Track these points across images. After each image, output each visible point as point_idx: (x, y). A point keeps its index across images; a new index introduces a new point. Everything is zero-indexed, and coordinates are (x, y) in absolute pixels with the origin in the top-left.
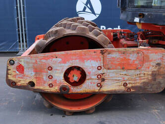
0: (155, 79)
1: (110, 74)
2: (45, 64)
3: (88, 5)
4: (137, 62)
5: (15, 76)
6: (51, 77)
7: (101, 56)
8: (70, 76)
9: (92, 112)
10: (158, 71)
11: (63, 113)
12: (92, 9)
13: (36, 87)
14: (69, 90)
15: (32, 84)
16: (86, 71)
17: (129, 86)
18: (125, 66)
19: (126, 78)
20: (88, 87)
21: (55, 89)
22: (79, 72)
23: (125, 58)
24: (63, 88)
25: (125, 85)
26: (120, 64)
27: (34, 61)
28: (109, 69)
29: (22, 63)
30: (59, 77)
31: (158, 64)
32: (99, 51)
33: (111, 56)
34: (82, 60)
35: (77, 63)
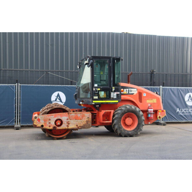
0: (87, 123)
2: (48, 118)
3: (58, 97)
4: (80, 117)
5: (36, 123)
6: (50, 123)
7: (68, 115)
8: (57, 123)
9: (65, 138)
10: (88, 120)
11: (53, 139)
12: (60, 99)
13: (44, 127)
14: (56, 128)
15: (42, 126)
16: (62, 120)
17: (78, 126)
18: (76, 118)
19: (77, 123)
20: (64, 127)
21: (51, 128)
22: (60, 121)
23: (76, 116)
24: (54, 127)
25: (77, 125)
26: (75, 118)
27: (44, 117)
28: (71, 120)
29: (40, 118)
30: (53, 123)
31: (88, 118)
32: (67, 113)
33: (71, 115)
34: (61, 116)
35: (59, 118)
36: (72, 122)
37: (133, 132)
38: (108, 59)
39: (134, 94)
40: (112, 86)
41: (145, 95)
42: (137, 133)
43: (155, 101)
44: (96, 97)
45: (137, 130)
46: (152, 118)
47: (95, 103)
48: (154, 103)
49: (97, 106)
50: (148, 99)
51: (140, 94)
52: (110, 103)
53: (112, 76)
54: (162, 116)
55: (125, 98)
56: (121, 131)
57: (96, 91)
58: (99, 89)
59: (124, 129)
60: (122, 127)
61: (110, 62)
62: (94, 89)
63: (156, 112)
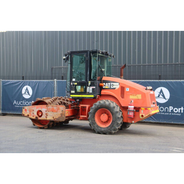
0: (62, 116)
1: (49, 113)
2: (32, 109)
4: (56, 110)
5: (24, 113)
6: (33, 113)
7: (46, 107)
8: (39, 114)
10: (62, 113)
13: (29, 117)
14: (38, 118)
15: (28, 115)
16: (42, 112)
17: (54, 118)
18: (53, 111)
19: (54, 115)
20: (43, 118)
21: (34, 118)
23: (53, 108)
24: (36, 117)
25: (53, 117)
26: (52, 110)
27: (29, 108)
28: (49, 112)
29: (26, 108)
30: (36, 113)
31: (62, 111)
32: (46, 105)
33: (49, 107)
34: (42, 108)
35: (40, 109)
36: (50, 113)
37: (106, 129)
38: (86, 53)
39: (115, 88)
40: (88, 80)
41: (128, 90)
42: (111, 131)
43: (139, 97)
44: (73, 92)
45: (111, 127)
46: (131, 115)
47: (72, 97)
48: (139, 99)
49: (77, 100)
50: (131, 95)
51: (122, 89)
52: (86, 97)
53: (89, 70)
54: (145, 115)
55: (105, 93)
56: (94, 126)
57: (73, 85)
58: (76, 84)
59: (97, 125)
60: (96, 123)
61: (87, 56)
62: (72, 84)
63: (137, 109)
